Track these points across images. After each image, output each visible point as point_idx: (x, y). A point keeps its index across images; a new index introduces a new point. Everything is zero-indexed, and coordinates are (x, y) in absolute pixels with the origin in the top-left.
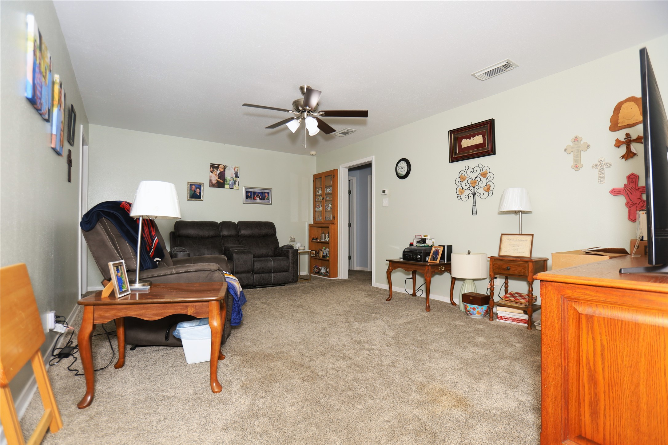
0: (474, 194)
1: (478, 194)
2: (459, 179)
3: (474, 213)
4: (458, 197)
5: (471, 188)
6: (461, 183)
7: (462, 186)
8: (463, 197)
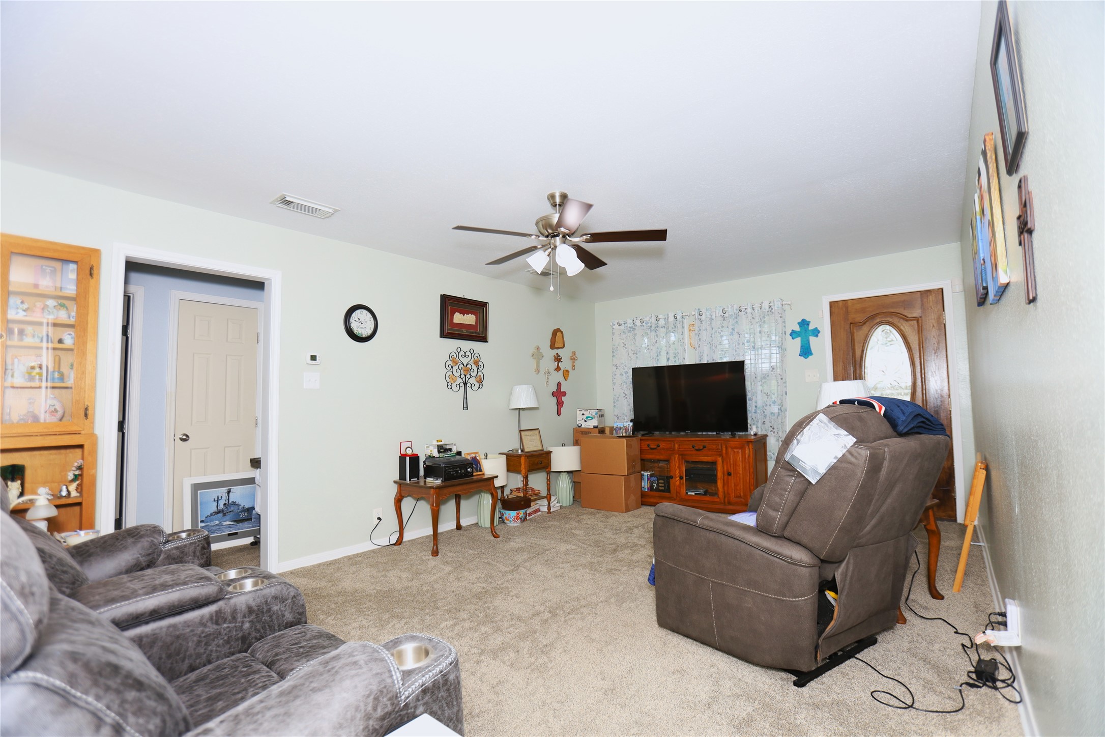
0: (465, 384)
1: (469, 385)
2: (450, 363)
3: (466, 407)
4: (448, 386)
5: (463, 376)
6: (452, 368)
7: (452, 372)
8: (454, 386)
